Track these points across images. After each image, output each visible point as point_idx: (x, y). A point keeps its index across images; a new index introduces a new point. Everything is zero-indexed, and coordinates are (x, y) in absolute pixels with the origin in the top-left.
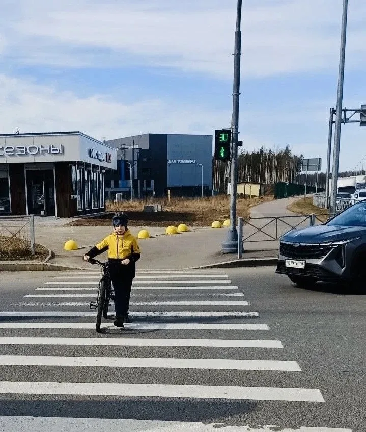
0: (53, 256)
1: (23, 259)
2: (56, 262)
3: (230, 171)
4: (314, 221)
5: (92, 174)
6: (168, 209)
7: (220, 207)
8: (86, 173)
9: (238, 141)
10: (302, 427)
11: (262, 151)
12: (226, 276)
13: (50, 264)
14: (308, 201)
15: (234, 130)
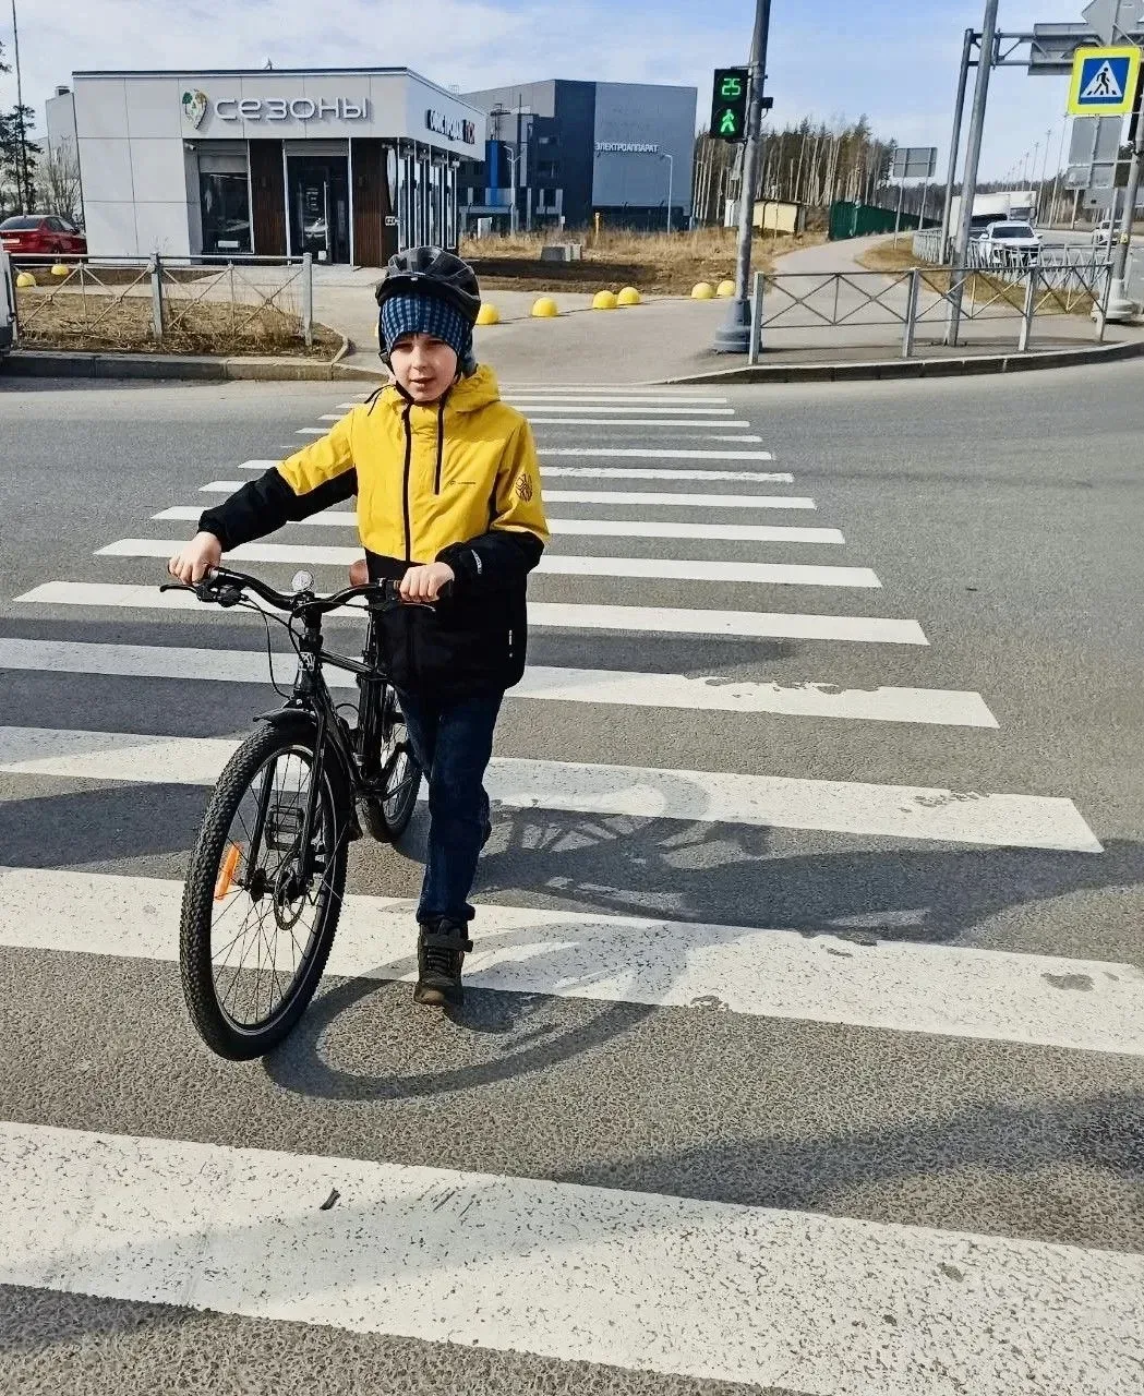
0: (351, 350)
1: (288, 355)
2: (359, 362)
3: (742, 168)
4: (916, 283)
5: (431, 168)
6: (595, 255)
7: (708, 253)
8: (417, 167)
9: (765, 96)
10: (881, 688)
11: (805, 129)
12: (724, 401)
13: (345, 367)
14: (903, 246)
15: (756, 70)
